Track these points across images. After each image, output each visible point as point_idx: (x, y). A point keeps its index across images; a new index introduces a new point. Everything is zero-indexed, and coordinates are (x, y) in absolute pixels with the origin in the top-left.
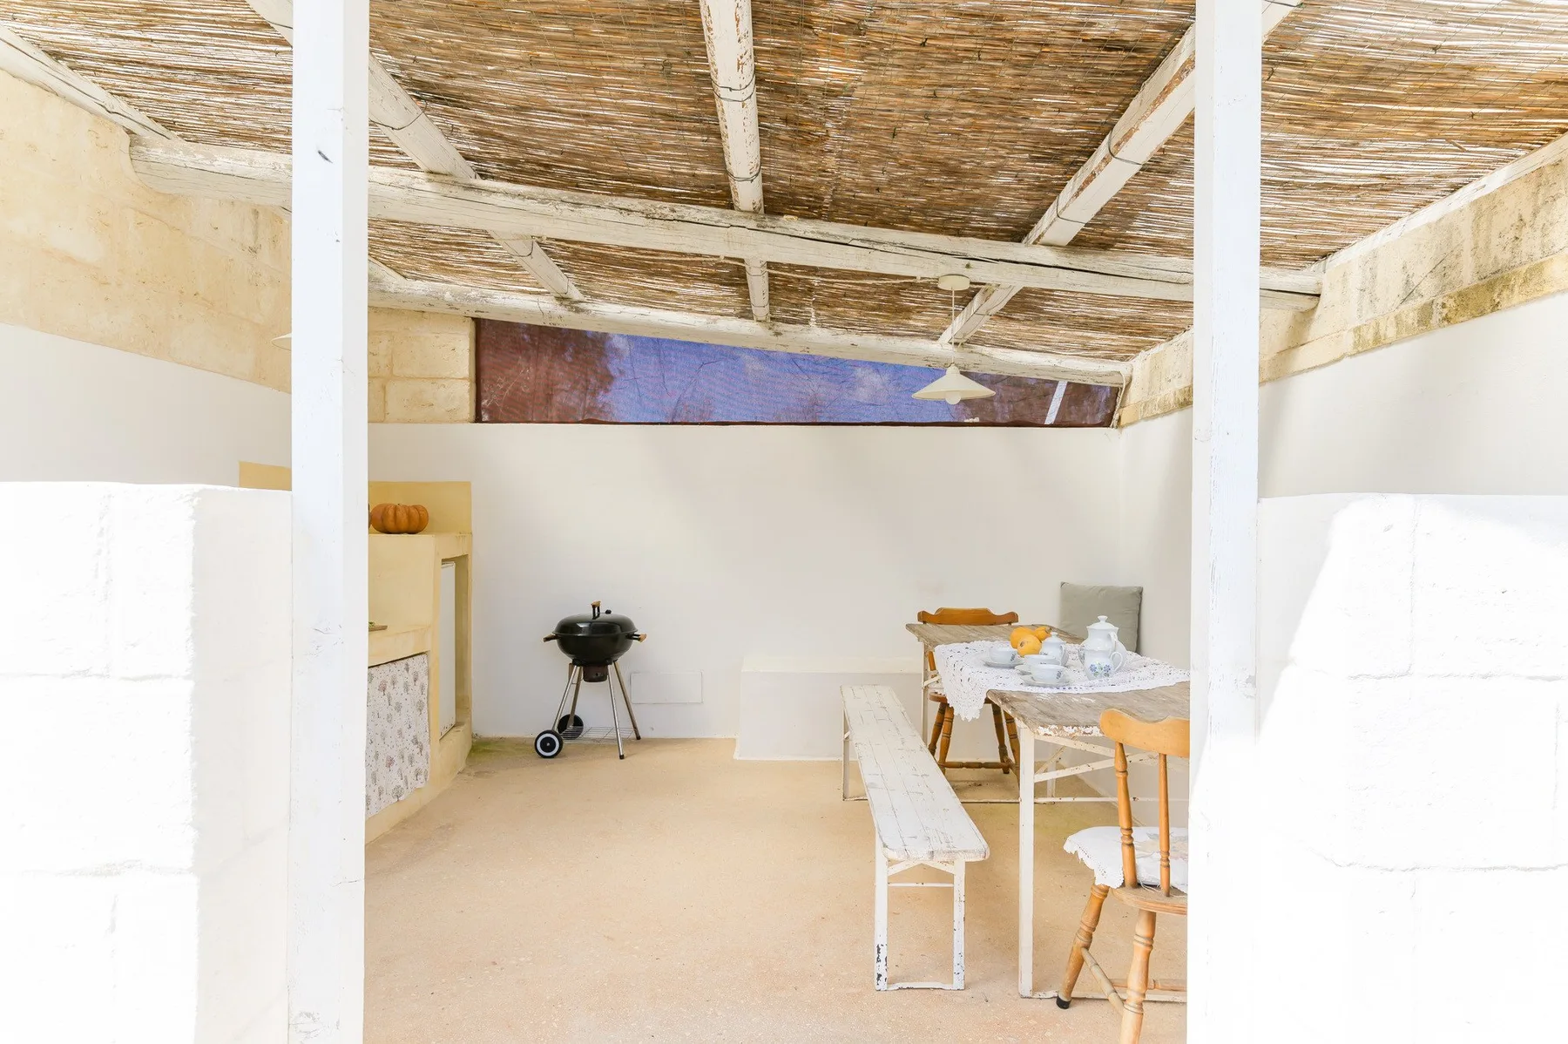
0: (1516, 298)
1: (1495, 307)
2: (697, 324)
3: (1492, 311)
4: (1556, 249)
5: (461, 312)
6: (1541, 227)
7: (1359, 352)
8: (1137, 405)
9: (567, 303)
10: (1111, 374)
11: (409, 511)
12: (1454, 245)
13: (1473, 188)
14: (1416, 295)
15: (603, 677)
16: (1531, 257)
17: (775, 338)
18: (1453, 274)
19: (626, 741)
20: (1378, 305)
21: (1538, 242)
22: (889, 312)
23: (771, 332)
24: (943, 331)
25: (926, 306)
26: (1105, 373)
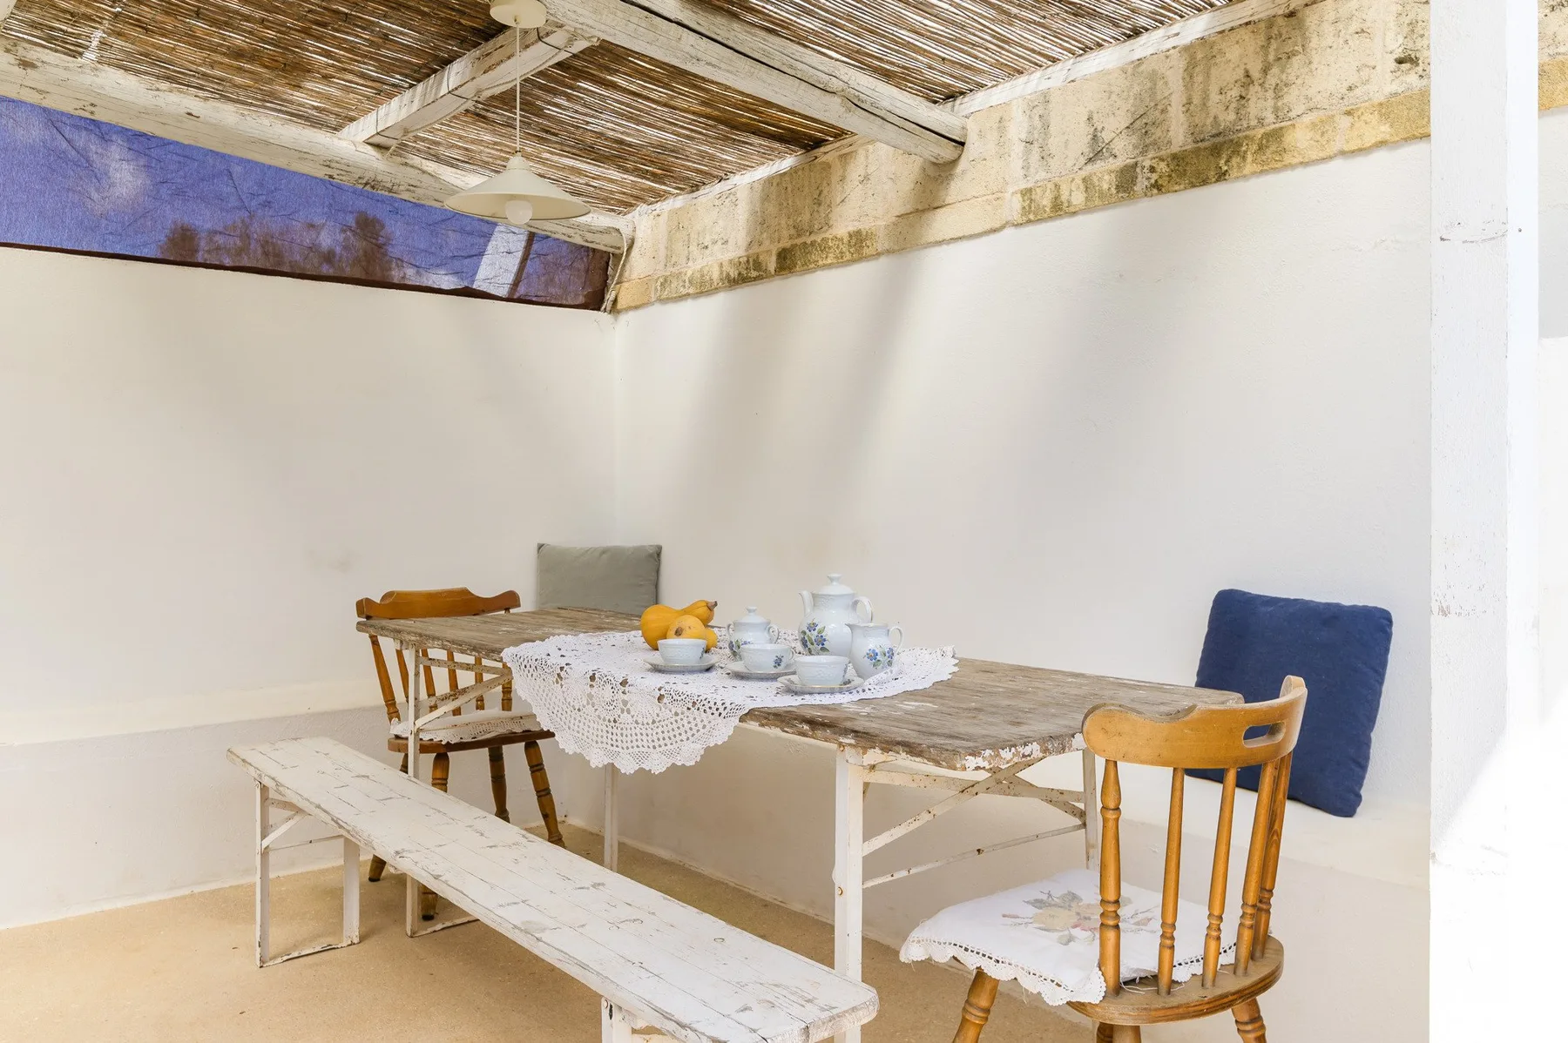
0: (1249, 167)
1: (1222, 176)
3: (1217, 181)
4: (1292, 114)
6: (1272, 88)
7: (1029, 221)
8: (646, 281)
10: (607, 231)
12: (1159, 97)
13: (1161, 35)
14: (1106, 154)
16: (1261, 121)
18: (1157, 133)
20: (1052, 162)
21: (1270, 103)
22: (266, 67)
23: (11, 58)
24: (352, 119)
25: (347, 66)
26: (599, 229)
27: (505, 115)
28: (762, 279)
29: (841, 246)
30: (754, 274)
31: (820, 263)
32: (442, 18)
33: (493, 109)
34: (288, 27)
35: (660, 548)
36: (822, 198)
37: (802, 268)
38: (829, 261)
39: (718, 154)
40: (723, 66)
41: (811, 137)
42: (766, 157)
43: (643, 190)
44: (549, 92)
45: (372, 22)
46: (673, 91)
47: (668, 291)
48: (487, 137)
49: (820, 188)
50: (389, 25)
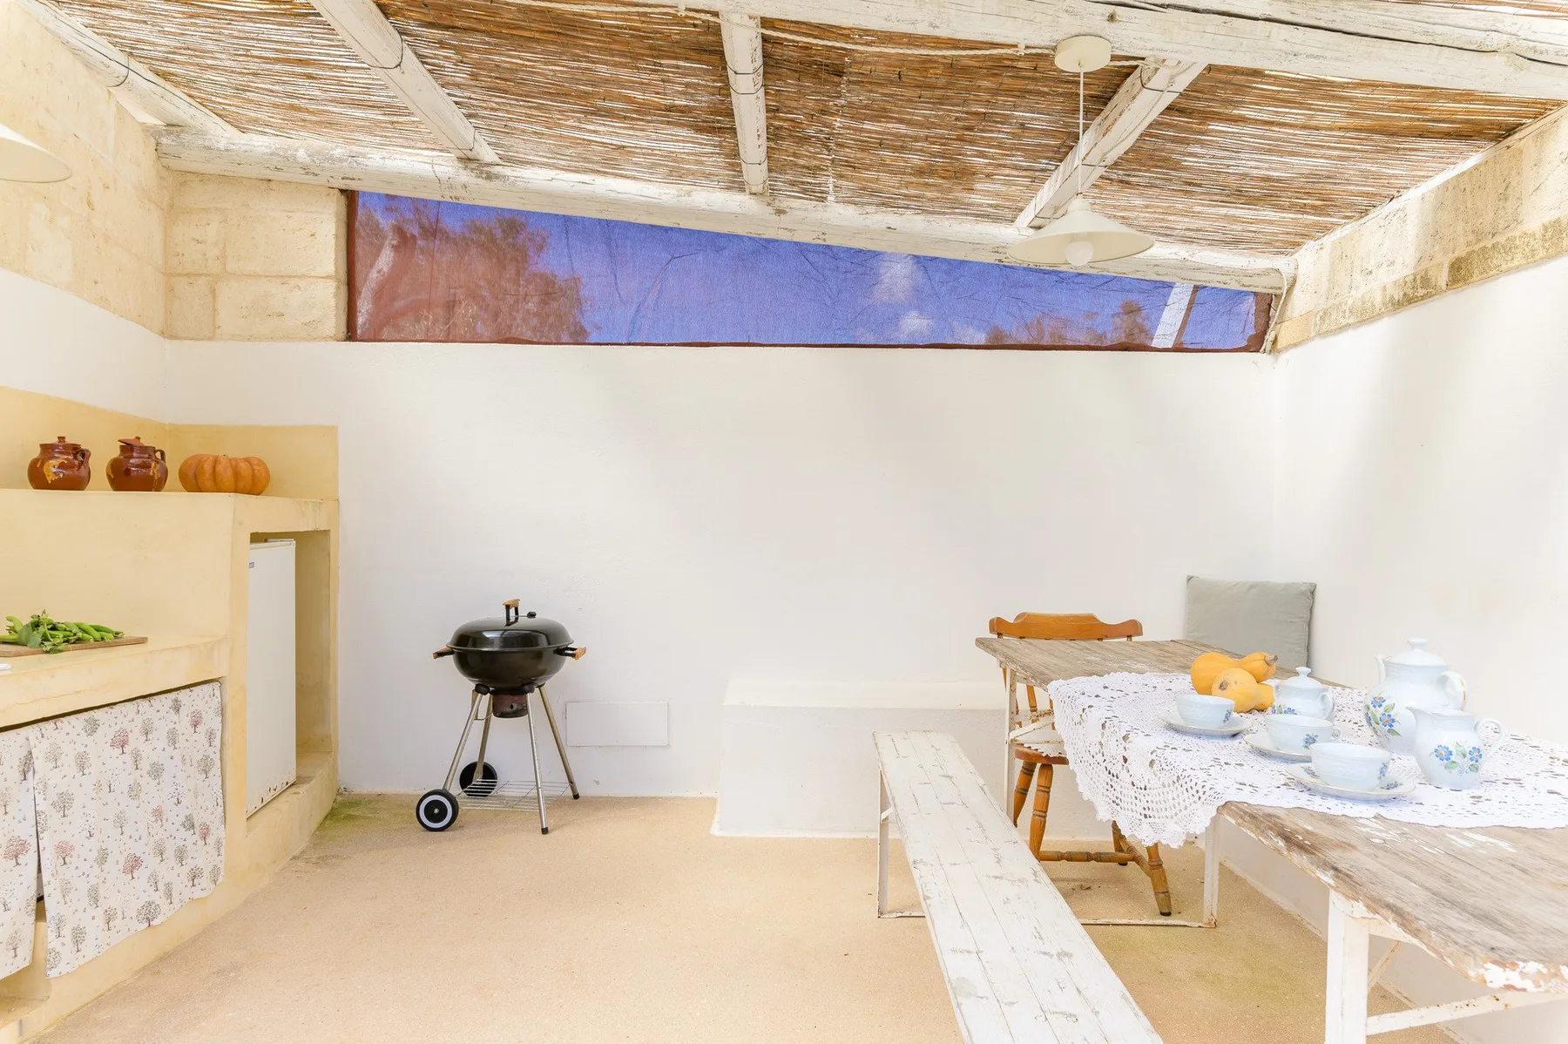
2: (664, 197)
5: (322, 180)
8: (1307, 317)
9: (474, 165)
10: (1266, 272)
11: (236, 466)
15: (521, 711)
17: (775, 217)
19: (556, 803)
22: (944, 178)
23: (770, 209)
24: (1021, 210)
25: (1001, 162)
26: (1257, 272)
27: (1145, 176)
28: (1430, 297)
29: (1532, 243)
30: (1421, 292)
31: (1504, 267)
32: (1061, 94)
33: (1133, 173)
34: (947, 138)
35: (1315, 586)
36: (1510, 191)
37: (1480, 277)
38: (1516, 263)
39: (1384, 170)
40: (1328, 54)
41: (1500, 125)
42: (1445, 161)
43: (1307, 226)
44: (1183, 143)
45: (1008, 115)
46: (1310, 109)
47: (1327, 324)
48: (1138, 202)
49: (1507, 181)
50: (1021, 114)
